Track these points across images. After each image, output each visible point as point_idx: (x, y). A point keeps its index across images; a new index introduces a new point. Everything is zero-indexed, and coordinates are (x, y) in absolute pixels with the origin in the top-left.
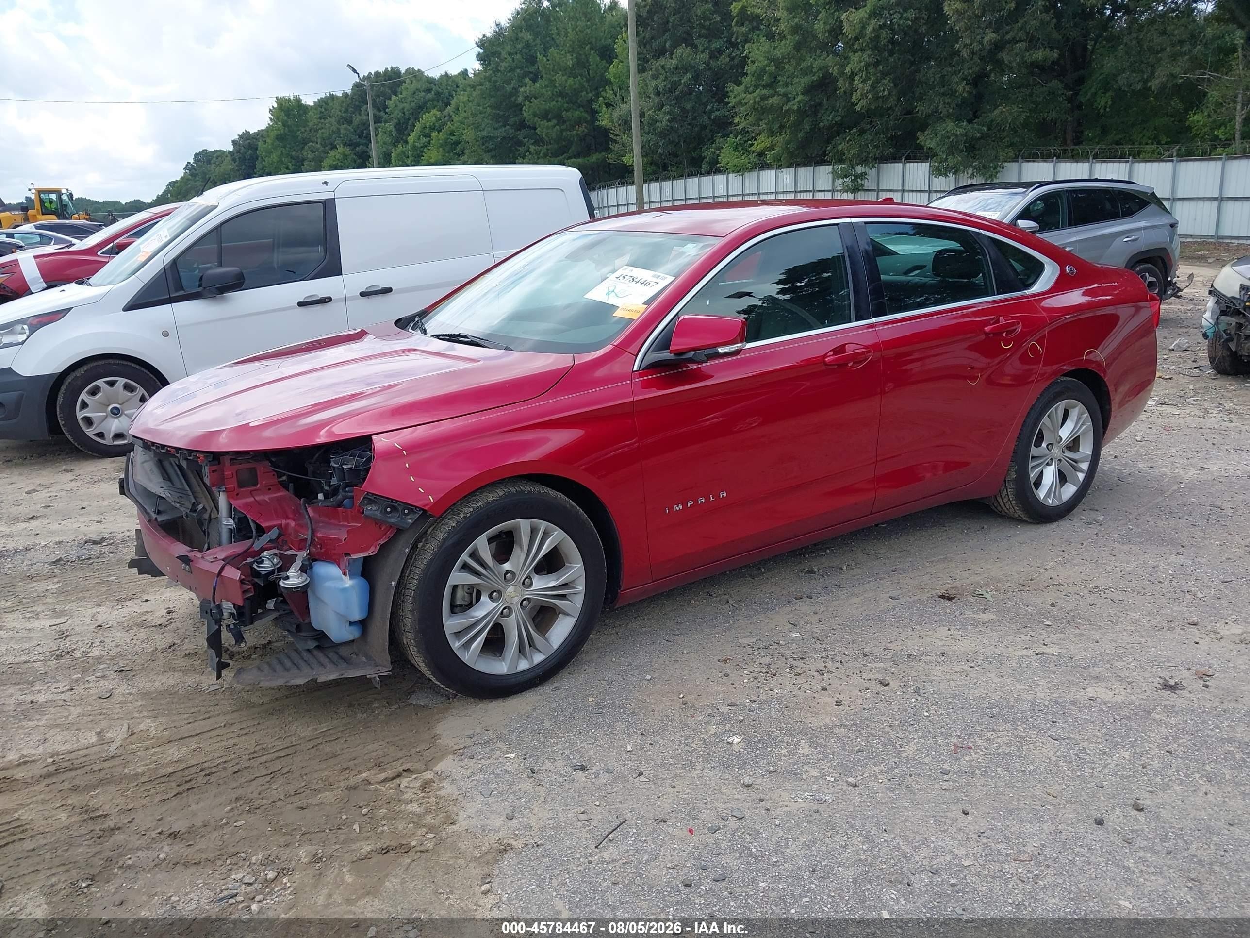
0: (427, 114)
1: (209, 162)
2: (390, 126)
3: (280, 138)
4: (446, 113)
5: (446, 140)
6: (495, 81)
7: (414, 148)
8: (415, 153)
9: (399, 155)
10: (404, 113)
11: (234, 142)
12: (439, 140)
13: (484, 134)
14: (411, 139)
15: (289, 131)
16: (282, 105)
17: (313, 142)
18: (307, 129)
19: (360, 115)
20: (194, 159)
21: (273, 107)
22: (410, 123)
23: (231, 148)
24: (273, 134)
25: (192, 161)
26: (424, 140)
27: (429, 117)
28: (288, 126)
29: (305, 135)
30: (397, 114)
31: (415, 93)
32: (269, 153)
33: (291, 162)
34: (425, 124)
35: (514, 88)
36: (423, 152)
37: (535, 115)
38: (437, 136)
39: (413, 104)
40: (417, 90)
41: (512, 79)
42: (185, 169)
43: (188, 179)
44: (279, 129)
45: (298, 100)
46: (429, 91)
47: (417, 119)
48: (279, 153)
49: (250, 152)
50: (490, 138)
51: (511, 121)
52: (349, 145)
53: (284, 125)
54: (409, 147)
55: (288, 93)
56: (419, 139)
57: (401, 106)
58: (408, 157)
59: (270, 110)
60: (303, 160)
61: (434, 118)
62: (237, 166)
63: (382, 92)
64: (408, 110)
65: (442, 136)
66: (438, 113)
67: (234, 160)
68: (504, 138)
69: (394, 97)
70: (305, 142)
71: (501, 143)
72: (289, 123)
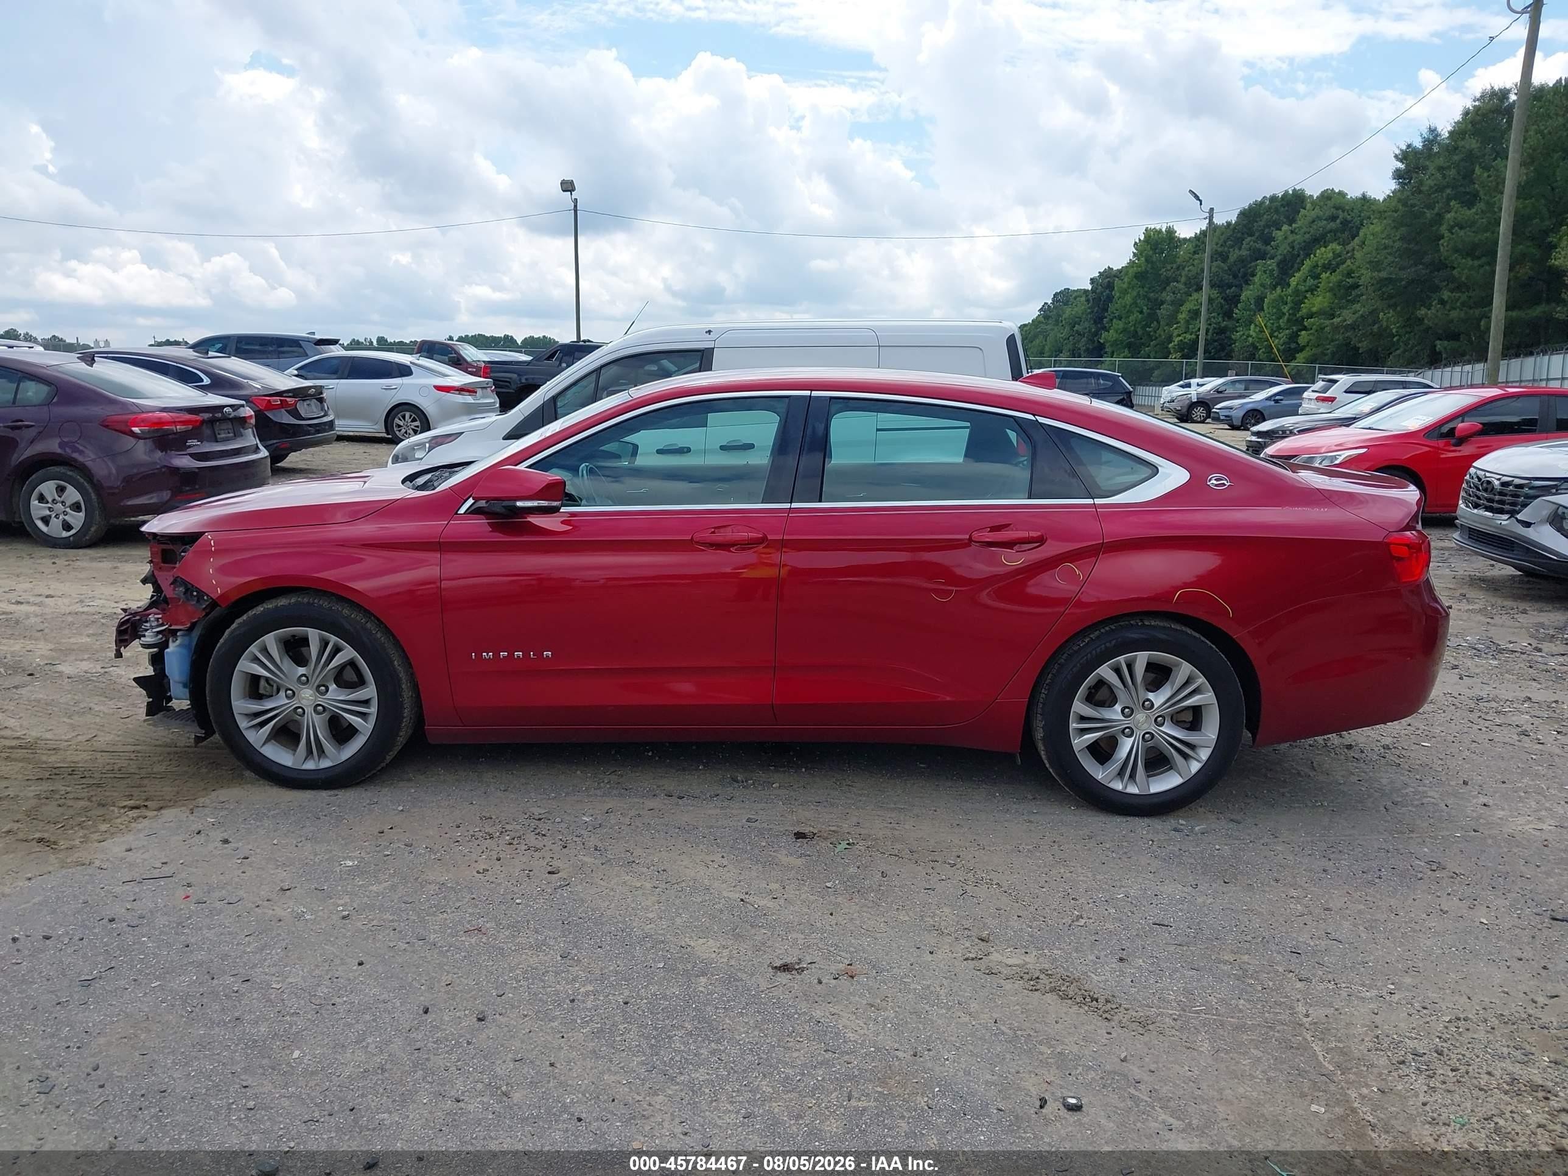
0: (1323, 249)
1: (1066, 303)
2: (1272, 264)
3: (1140, 276)
4: (1349, 247)
5: (1339, 284)
6: (1413, 206)
7: (1297, 292)
8: (1297, 298)
9: (1274, 301)
10: (1293, 248)
11: (1092, 280)
12: (1329, 283)
13: (1384, 274)
14: (1293, 281)
15: (1152, 268)
16: (1150, 237)
17: (1177, 282)
18: (1175, 266)
19: (1240, 249)
20: (1053, 299)
21: (1140, 240)
22: (1298, 260)
23: (1089, 287)
24: (1131, 271)
25: (1050, 301)
26: (1310, 282)
27: (1323, 254)
28: (1152, 262)
29: (1170, 273)
30: (1284, 249)
31: (1314, 221)
32: (1124, 292)
33: (1146, 305)
34: (1317, 262)
35: (1438, 214)
36: (1306, 298)
37: (1456, 250)
38: (1328, 278)
39: (1307, 236)
40: (1318, 217)
41: (1438, 202)
42: (1040, 310)
43: (1040, 322)
44: (1140, 266)
45: (1170, 232)
46: (1333, 218)
47: (1308, 255)
48: (1135, 293)
49: (1107, 292)
50: (1389, 280)
51: (1427, 259)
52: (1219, 287)
53: (1146, 260)
54: (1290, 290)
55: (1160, 224)
56: (1305, 281)
57: (1291, 238)
58: (1286, 304)
59: (1136, 243)
60: (1162, 303)
61: (1331, 254)
62: (1089, 308)
63: (1274, 221)
64: (1299, 244)
65: (1335, 278)
66: (1338, 248)
67: (1088, 301)
68: (1413, 281)
69: (1285, 227)
70: (1168, 281)
71: (1405, 287)
72: (1154, 259)
